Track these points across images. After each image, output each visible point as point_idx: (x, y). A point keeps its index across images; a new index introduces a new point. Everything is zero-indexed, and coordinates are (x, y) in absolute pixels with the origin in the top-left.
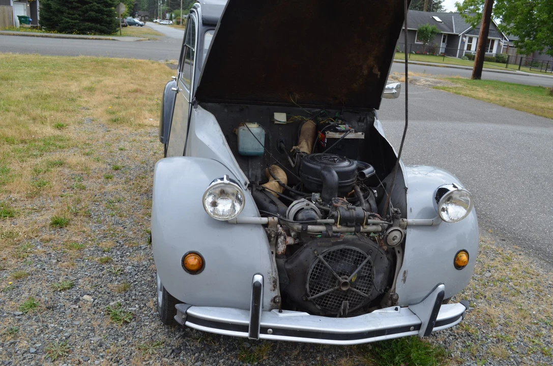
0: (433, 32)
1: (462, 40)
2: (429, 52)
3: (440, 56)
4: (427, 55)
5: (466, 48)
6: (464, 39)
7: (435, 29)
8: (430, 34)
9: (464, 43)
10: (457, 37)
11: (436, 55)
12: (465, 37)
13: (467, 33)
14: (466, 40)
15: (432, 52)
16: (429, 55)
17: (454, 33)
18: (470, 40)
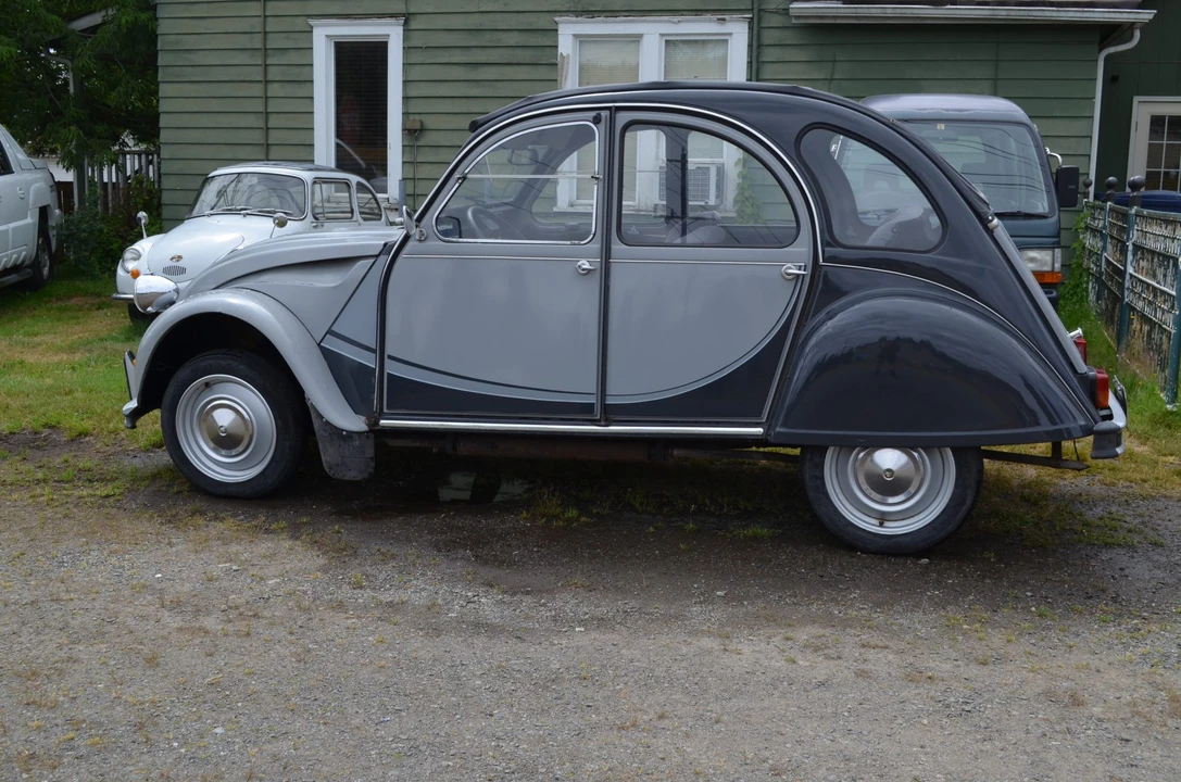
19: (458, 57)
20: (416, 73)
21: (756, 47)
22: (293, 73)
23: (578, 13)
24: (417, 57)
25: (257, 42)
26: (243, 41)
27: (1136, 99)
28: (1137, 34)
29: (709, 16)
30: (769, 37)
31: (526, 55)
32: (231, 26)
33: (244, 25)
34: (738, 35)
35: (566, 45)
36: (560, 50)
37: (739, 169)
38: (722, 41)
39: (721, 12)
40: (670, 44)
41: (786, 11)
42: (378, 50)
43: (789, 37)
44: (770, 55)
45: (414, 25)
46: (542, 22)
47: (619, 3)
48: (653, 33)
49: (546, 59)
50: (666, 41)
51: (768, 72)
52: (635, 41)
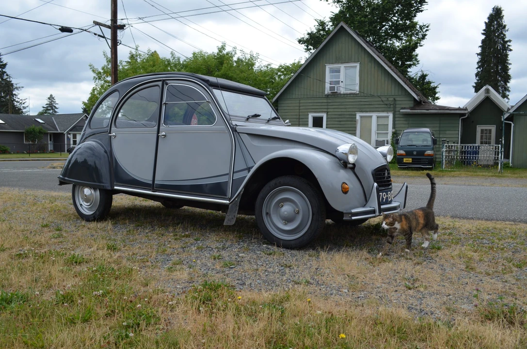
0: (40, 132)
1: (68, 137)
2: (39, 150)
3: (50, 153)
4: (38, 153)
5: (72, 142)
6: (69, 136)
7: (41, 129)
8: (38, 134)
9: (70, 139)
10: (62, 135)
11: (47, 153)
12: (70, 134)
13: (71, 130)
14: (71, 136)
15: (43, 150)
16: (40, 153)
17: (59, 131)
18: (75, 136)
19: (337, 120)
20: (329, 123)
21: (394, 118)
22: (305, 123)
23: (360, 112)
24: (329, 120)
25: (298, 117)
26: (295, 117)
27: (477, 126)
28: (467, 115)
29: (385, 112)
30: (396, 116)
31: (350, 119)
32: (294, 114)
33: (296, 114)
34: (391, 115)
35: (358, 117)
38: (388, 117)
39: (387, 111)
41: (399, 111)
42: (321, 118)
43: (401, 116)
44: (397, 119)
45: (329, 114)
46: (353, 113)
47: (368, 110)
48: (374, 115)
49: (354, 120)
50: (377, 117)
51: (396, 122)
52: (371, 117)
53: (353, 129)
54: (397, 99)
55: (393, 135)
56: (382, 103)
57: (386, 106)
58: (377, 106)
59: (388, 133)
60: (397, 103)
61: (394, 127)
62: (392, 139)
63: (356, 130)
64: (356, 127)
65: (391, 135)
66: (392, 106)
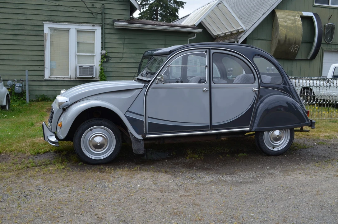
19: (10, 32)
21: (103, 34)
23: (50, 21)
28: (196, 35)
29: (90, 24)
30: (107, 31)
31: (34, 33)
34: (98, 30)
35: (46, 30)
36: (45, 32)
37: (100, 67)
38: (93, 32)
39: (93, 24)
40: (78, 32)
41: (111, 24)
43: (112, 31)
44: (107, 36)
46: (39, 23)
47: (63, 19)
48: (73, 28)
49: (40, 34)
50: (77, 31)
51: (107, 41)
52: (67, 30)
53: (40, 48)
54: (107, 6)
55: (102, 59)
56: (87, 10)
57: (91, 15)
58: (77, 15)
59: (94, 56)
60: (107, 11)
61: (103, 48)
62: (101, 65)
63: (43, 51)
64: (43, 46)
65: (100, 59)
66: (99, 16)
